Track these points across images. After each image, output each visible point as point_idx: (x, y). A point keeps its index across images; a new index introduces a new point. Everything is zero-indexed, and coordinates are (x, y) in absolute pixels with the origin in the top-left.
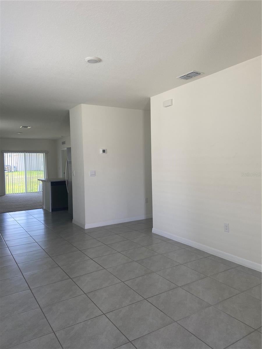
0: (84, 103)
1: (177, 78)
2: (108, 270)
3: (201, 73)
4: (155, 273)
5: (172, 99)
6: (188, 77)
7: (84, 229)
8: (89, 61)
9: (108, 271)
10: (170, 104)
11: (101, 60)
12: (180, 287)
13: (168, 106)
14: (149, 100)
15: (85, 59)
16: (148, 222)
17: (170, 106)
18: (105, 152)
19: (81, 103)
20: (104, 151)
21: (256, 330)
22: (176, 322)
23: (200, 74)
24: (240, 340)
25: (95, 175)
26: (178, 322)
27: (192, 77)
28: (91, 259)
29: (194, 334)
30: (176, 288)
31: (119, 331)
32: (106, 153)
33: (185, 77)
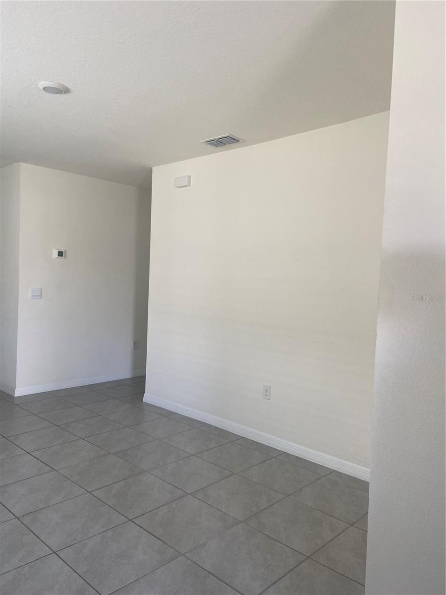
0: (26, 161)
1: (201, 141)
2: (61, 472)
3: (240, 140)
4: (147, 473)
5: (190, 176)
6: (220, 143)
7: (14, 397)
8: (45, 89)
9: (62, 474)
10: (186, 184)
11: (69, 89)
12: (190, 494)
13: (183, 187)
14: (150, 172)
15: (37, 85)
16: (137, 383)
17: (186, 186)
18: (62, 256)
19: (20, 162)
20: (61, 254)
21: (308, 557)
22: (184, 555)
23: (238, 141)
24: (285, 575)
25: (41, 296)
26: (186, 555)
27: (225, 144)
28: (28, 453)
29: (213, 572)
30: (184, 496)
31: (83, 581)
32: (65, 257)
33: (214, 143)
